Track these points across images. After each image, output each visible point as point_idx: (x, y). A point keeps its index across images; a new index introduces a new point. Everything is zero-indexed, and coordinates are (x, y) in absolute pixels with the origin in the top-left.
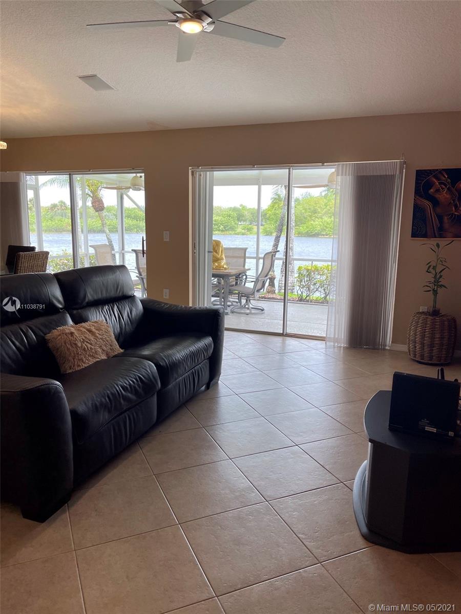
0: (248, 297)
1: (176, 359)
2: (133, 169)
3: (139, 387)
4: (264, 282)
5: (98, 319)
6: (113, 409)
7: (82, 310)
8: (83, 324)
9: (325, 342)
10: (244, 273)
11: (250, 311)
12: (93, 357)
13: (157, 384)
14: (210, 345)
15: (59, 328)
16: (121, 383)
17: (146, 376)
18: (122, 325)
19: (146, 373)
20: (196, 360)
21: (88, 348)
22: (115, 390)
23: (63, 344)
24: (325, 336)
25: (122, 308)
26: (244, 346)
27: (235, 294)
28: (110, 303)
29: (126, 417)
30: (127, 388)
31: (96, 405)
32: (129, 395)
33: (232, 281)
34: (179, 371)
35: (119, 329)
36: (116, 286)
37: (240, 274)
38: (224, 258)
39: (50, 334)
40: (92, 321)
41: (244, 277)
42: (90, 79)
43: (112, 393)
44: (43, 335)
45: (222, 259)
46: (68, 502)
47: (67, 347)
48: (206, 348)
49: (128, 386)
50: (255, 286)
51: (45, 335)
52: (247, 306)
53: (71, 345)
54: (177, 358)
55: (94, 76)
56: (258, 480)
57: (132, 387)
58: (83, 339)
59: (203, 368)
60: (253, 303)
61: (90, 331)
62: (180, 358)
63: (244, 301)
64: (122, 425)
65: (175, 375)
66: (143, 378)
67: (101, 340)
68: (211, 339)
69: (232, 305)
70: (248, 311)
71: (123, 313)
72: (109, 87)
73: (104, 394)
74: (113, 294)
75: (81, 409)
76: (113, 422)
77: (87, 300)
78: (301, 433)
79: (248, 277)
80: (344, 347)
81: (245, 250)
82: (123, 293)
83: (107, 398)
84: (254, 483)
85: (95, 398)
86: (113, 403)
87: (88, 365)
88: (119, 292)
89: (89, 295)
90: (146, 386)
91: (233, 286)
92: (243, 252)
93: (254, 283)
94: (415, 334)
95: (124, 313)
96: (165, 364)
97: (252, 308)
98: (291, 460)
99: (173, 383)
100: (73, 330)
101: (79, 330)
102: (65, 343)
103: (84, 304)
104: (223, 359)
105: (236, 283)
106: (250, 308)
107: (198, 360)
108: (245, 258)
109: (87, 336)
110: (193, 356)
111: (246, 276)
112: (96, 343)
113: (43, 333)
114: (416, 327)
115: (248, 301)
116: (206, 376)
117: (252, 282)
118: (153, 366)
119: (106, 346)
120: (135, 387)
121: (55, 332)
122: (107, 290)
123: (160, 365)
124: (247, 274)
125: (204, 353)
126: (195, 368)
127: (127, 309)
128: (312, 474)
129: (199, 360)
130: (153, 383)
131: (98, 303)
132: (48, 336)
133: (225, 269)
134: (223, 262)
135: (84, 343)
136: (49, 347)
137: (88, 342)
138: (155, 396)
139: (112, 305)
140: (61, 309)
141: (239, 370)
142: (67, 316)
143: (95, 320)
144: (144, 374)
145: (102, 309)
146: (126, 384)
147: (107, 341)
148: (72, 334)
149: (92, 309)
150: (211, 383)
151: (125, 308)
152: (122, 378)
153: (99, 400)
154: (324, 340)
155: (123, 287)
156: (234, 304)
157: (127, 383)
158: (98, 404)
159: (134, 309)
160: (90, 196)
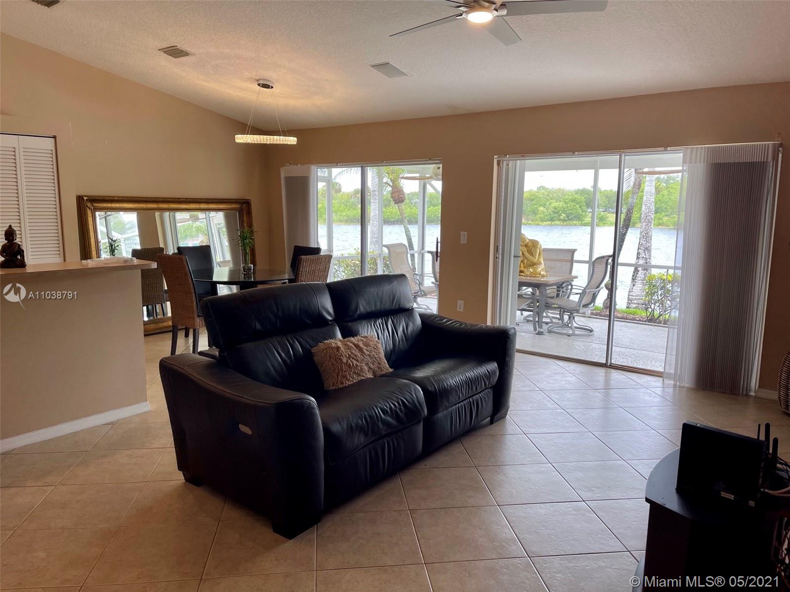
0: (572, 314)
1: (447, 385)
2: (430, 159)
3: (401, 412)
4: (594, 294)
5: (369, 333)
6: (370, 432)
7: (353, 323)
8: (352, 339)
9: (662, 379)
10: (568, 282)
11: (573, 331)
12: (359, 375)
13: (423, 411)
14: (494, 372)
15: (327, 341)
16: (380, 405)
17: (411, 400)
18: (396, 342)
19: (410, 397)
20: (474, 388)
21: (353, 364)
22: (374, 412)
23: (328, 359)
24: (662, 370)
25: (397, 321)
26: (551, 376)
27: (555, 308)
28: (384, 316)
29: (384, 443)
30: (387, 411)
31: (351, 426)
32: (389, 419)
33: (551, 291)
34: (451, 398)
35: (391, 346)
36: (392, 298)
37: (563, 283)
38: (542, 262)
39: (316, 348)
40: (362, 335)
41: (570, 287)
42: (383, 67)
43: (370, 416)
44: (309, 348)
45: (540, 263)
46: (318, 524)
47: (332, 362)
48: (489, 375)
49: (388, 409)
50: (581, 299)
51: (312, 347)
52: (570, 325)
53: (336, 360)
54: (449, 383)
55: (386, 64)
56: (525, 533)
57: (393, 411)
58: (348, 354)
59: (484, 398)
60: (579, 321)
61: (357, 346)
62: (452, 384)
63: (566, 317)
64: (379, 451)
65: (446, 403)
66: (406, 401)
67: (368, 357)
68: (496, 365)
69: (552, 322)
70: (571, 332)
71: (397, 327)
72: (402, 74)
73: (361, 414)
74: (387, 306)
75: (335, 429)
76: (370, 446)
77: (358, 312)
78: (593, 487)
79: (574, 287)
80: (687, 388)
81: (573, 252)
82: (400, 305)
83: (364, 420)
84: (519, 535)
85: (351, 419)
86: (370, 427)
87: (352, 383)
88: (395, 305)
89: (361, 307)
90: (410, 412)
91: (552, 298)
92: (571, 253)
93: (579, 295)
94: (788, 378)
95: (399, 328)
96: (433, 389)
97: (576, 328)
98: (572, 516)
99: (445, 412)
100: (339, 344)
101: (345, 344)
102: (330, 358)
103: (356, 316)
104: (512, 390)
105: (558, 295)
106: (573, 328)
107: (476, 389)
108: (572, 261)
109: (354, 352)
110: (471, 383)
111: (572, 286)
112: (362, 360)
113: (310, 345)
115: (572, 318)
116: (488, 407)
117: (577, 294)
118: (419, 390)
119: (373, 364)
120: (396, 411)
121: (321, 345)
122: (381, 302)
123: (428, 389)
124: (573, 283)
125: (484, 381)
126: (474, 397)
127: (403, 323)
128: (594, 536)
129: (478, 388)
130: (418, 409)
131: (371, 316)
132: (314, 350)
133: (543, 276)
134: (541, 269)
135: (349, 359)
136: (314, 361)
137: (353, 358)
138: (422, 424)
139: (386, 318)
140: (331, 321)
141: (536, 405)
142: (336, 329)
143: (366, 334)
144: (408, 398)
145: (375, 322)
146: (386, 406)
147: (375, 358)
148: (338, 348)
149: (364, 322)
150: (495, 417)
151: (400, 322)
152: (382, 399)
153: (355, 421)
154: (661, 377)
155: (399, 299)
156: (554, 320)
157: (388, 405)
158: (353, 425)
159: (411, 325)
160: (389, 185)
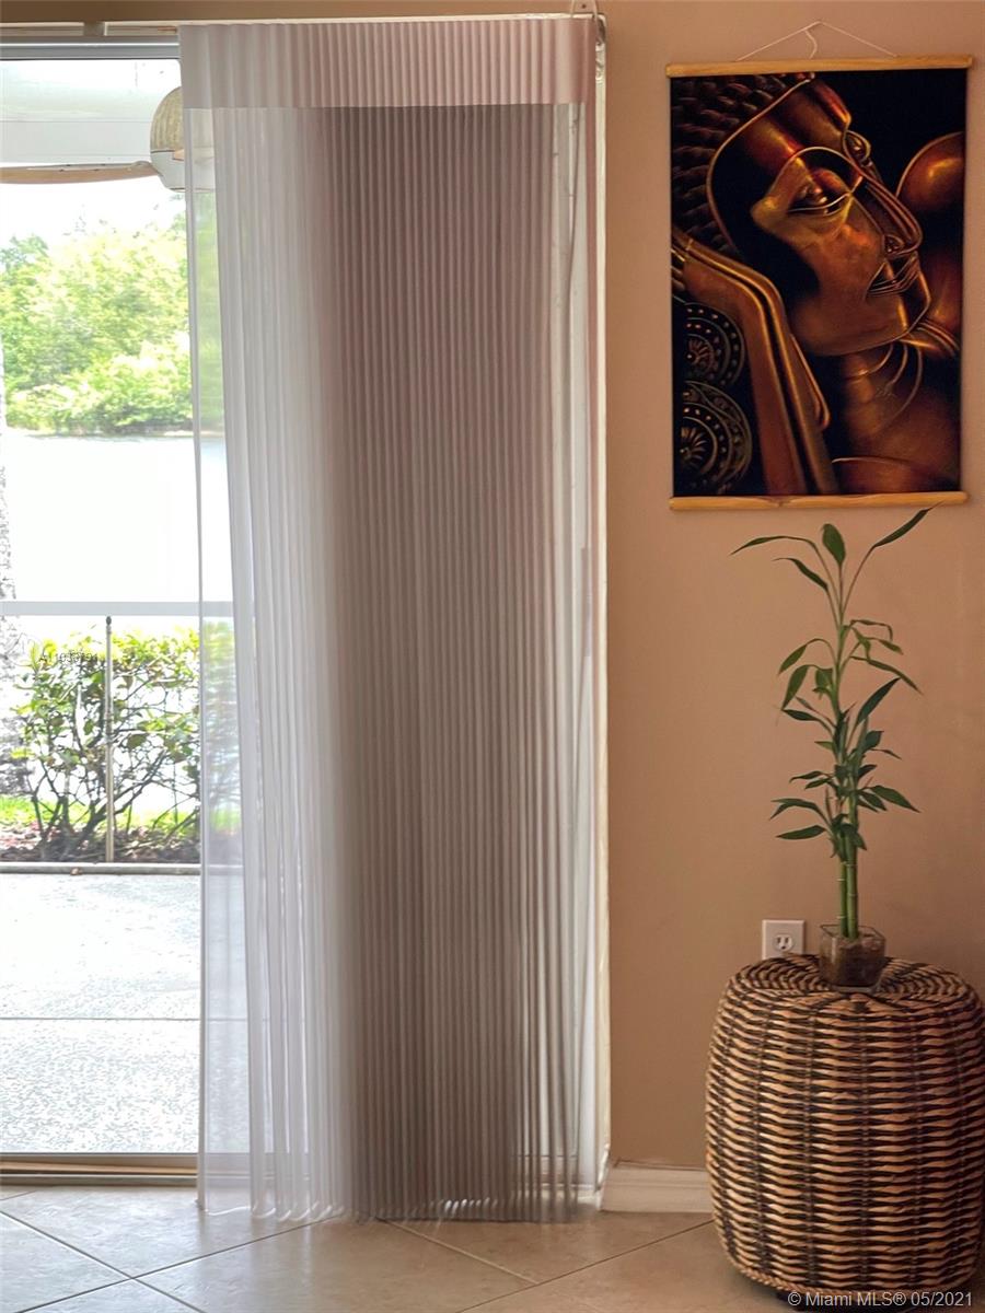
9: (193, 1197)
94: (757, 1121)
114: (758, 1076)
